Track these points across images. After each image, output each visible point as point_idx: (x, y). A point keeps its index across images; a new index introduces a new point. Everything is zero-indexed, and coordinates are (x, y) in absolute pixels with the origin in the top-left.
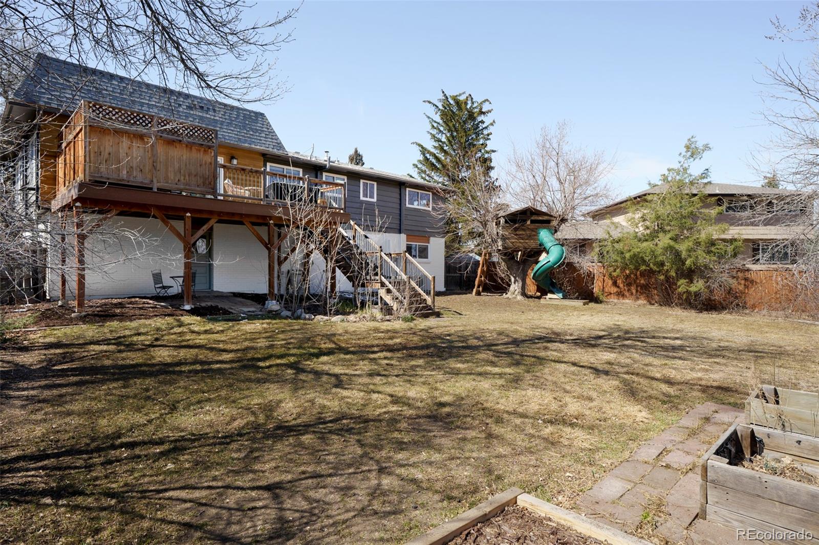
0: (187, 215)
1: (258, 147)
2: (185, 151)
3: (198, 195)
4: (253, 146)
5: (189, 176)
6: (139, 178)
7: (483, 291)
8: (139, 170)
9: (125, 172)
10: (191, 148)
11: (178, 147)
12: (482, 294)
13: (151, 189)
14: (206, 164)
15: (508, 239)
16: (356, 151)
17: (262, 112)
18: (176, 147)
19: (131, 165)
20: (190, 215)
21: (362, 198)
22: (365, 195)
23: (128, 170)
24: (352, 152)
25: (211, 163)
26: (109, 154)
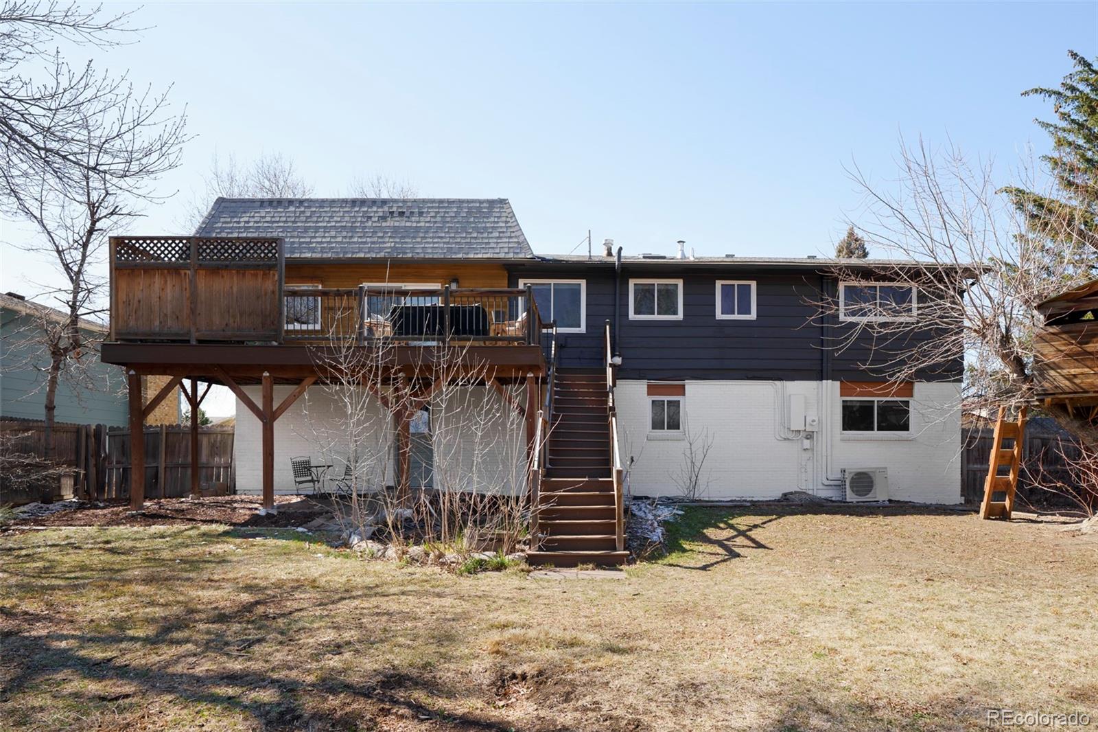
0: (264, 374)
1: (480, 256)
2: (235, 278)
3: (257, 344)
4: (471, 256)
5: (241, 316)
6: (173, 327)
7: (1013, 508)
8: (174, 317)
9: (157, 323)
10: (244, 275)
11: (225, 274)
12: (1014, 514)
13: (188, 341)
14: (266, 294)
15: (1055, 367)
16: (851, 234)
17: (502, 197)
18: (223, 277)
19: (165, 312)
20: (268, 374)
21: (719, 316)
22: (727, 309)
23: (162, 319)
24: (844, 235)
25: (273, 292)
26: (139, 301)
